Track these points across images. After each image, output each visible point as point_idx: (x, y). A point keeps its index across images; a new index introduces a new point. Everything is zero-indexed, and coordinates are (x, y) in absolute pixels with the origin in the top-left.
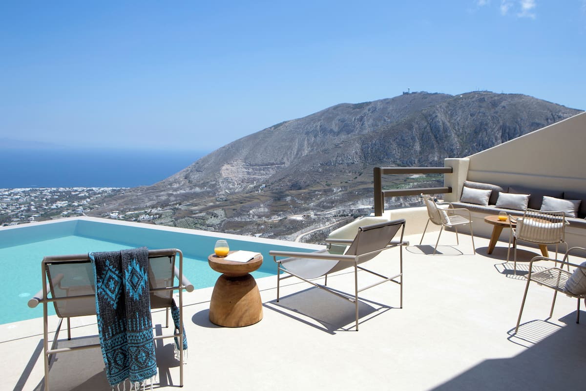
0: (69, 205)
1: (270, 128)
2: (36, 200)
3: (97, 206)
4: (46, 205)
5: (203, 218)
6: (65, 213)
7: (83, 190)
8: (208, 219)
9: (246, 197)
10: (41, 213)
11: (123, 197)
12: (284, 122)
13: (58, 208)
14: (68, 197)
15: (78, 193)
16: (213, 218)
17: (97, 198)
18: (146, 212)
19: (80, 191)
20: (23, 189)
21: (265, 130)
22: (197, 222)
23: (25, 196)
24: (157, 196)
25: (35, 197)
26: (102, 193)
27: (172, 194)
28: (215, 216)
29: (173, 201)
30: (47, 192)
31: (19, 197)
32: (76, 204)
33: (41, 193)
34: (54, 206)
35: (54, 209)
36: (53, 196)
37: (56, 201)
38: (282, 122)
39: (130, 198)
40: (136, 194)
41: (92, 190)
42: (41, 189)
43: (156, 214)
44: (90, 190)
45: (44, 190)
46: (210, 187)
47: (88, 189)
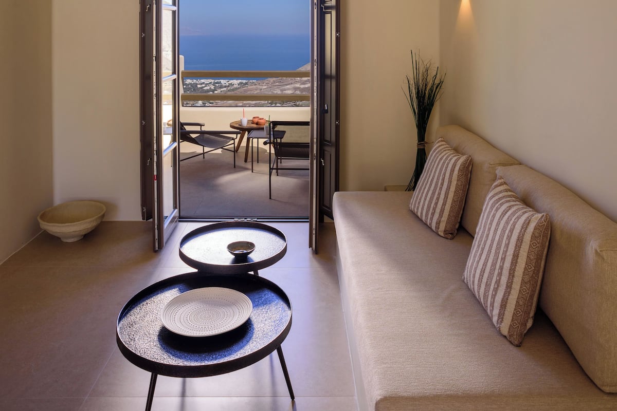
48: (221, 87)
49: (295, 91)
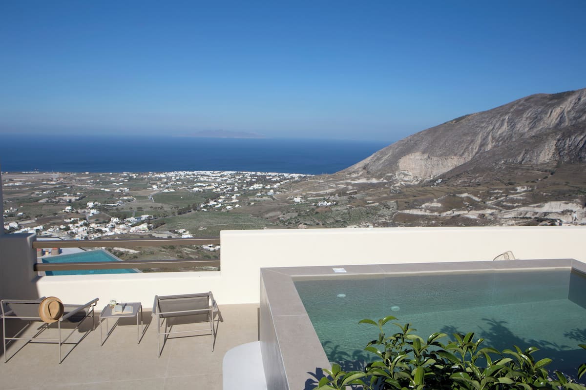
0: (263, 188)
1: (452, 121)
2: (239, 182)
3: (285, 190)
4: (246, 187)
5: (376, 208)
6: (259, 194)
7: (276, 176)
8: (381, 210)
9: (420, 191)
10: (241, 193)
11: (307, 184)
12: (466, 116)
13: (254, 190)
14: (263, 180)
15: (271, 177)
16: (385, 209)
17: (286, 182)
18: (324, 199)
19: (273, 176)
20: (231, 172)
21: (445, 123)
22: (369, 212)
23: (232, 178)
24: (336, 184)
25: (239, 179)
26: (291, 179)
27: (350, 184)
28: (386, 208)
29: (350, 190)
30: (248, 174)
31: (227, 178)
32: (269, 187)
33: (244, 176)
34: (251, 188)
35: (251, 190)
36: (252, 179)
37: (254, 184)
38: (464, 115)
39: (312, 185)
40: (318, 181)
41: (283, 176)
42: (244, 173)
43: (334, 201)
44: (281, 176)
45: (245, 174)
46: (386, 179)
47: (280, 174)
48: (285, 179)
49: (348, 185)
